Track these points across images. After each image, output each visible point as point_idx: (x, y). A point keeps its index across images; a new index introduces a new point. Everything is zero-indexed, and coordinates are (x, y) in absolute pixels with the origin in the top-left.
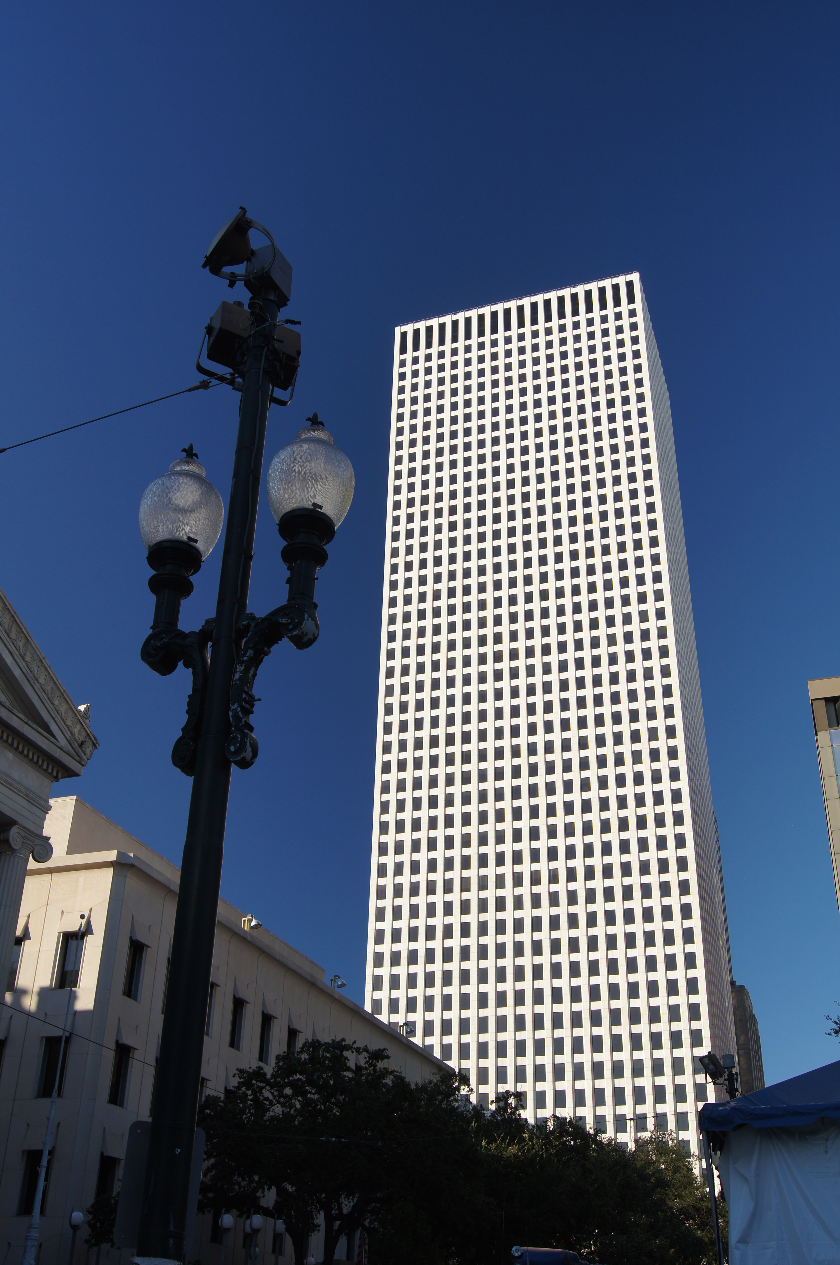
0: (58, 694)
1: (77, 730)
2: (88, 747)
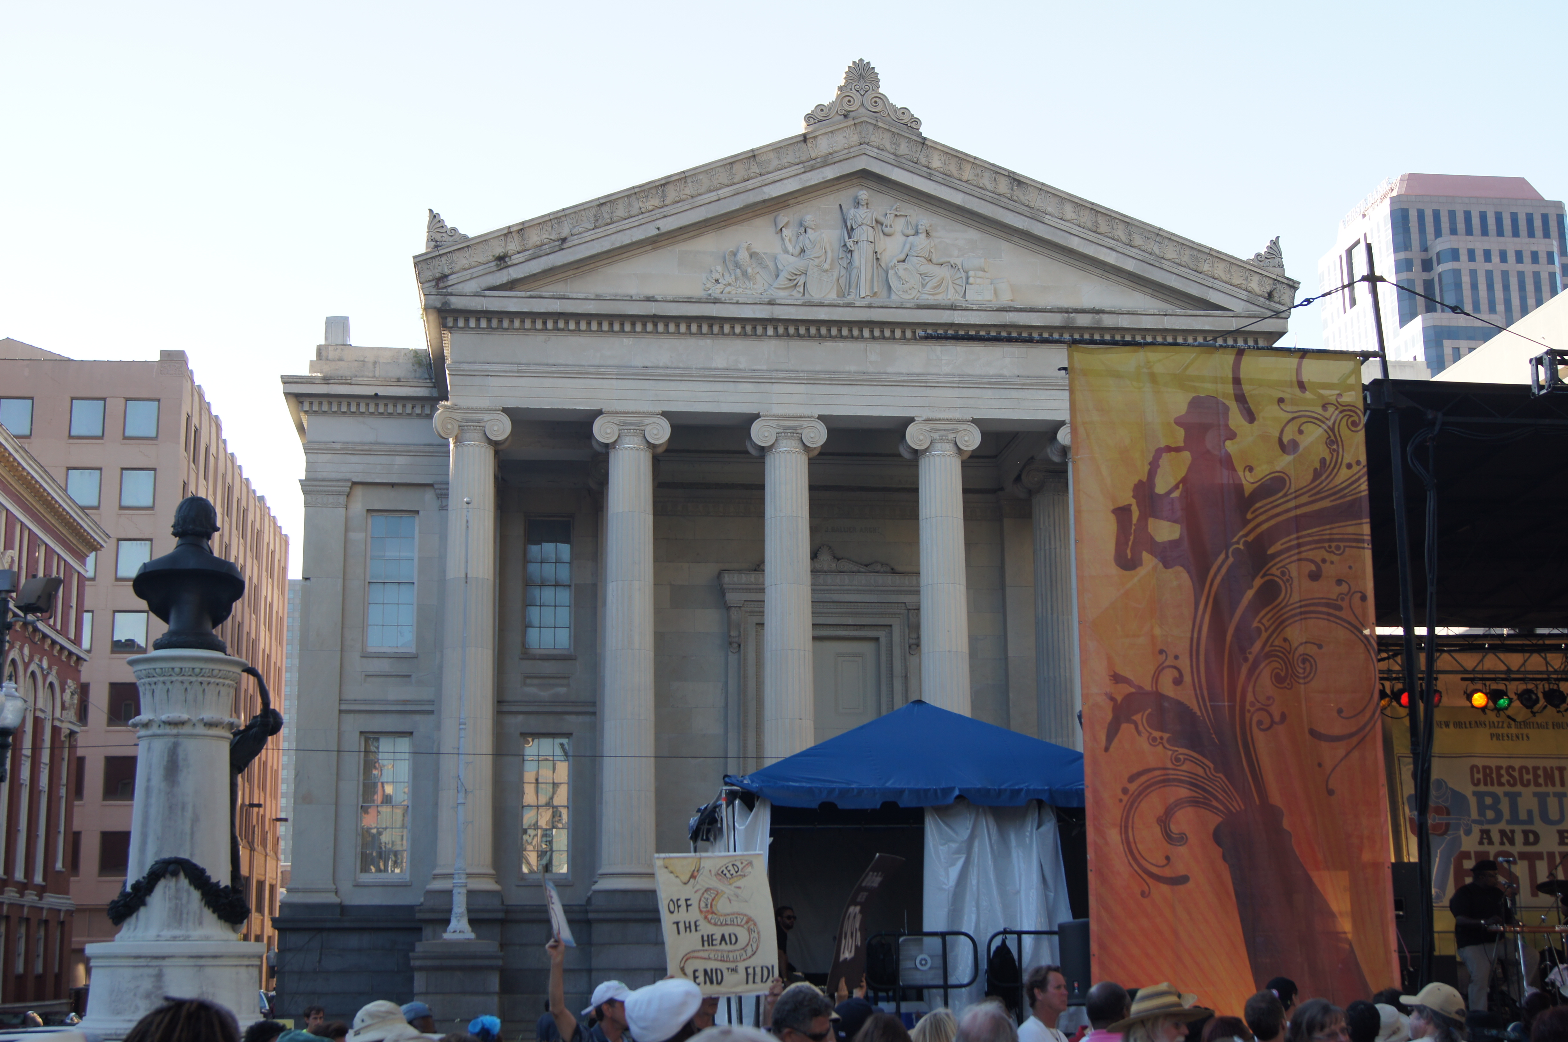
1: (1254, 284)
2: (1283, 293)
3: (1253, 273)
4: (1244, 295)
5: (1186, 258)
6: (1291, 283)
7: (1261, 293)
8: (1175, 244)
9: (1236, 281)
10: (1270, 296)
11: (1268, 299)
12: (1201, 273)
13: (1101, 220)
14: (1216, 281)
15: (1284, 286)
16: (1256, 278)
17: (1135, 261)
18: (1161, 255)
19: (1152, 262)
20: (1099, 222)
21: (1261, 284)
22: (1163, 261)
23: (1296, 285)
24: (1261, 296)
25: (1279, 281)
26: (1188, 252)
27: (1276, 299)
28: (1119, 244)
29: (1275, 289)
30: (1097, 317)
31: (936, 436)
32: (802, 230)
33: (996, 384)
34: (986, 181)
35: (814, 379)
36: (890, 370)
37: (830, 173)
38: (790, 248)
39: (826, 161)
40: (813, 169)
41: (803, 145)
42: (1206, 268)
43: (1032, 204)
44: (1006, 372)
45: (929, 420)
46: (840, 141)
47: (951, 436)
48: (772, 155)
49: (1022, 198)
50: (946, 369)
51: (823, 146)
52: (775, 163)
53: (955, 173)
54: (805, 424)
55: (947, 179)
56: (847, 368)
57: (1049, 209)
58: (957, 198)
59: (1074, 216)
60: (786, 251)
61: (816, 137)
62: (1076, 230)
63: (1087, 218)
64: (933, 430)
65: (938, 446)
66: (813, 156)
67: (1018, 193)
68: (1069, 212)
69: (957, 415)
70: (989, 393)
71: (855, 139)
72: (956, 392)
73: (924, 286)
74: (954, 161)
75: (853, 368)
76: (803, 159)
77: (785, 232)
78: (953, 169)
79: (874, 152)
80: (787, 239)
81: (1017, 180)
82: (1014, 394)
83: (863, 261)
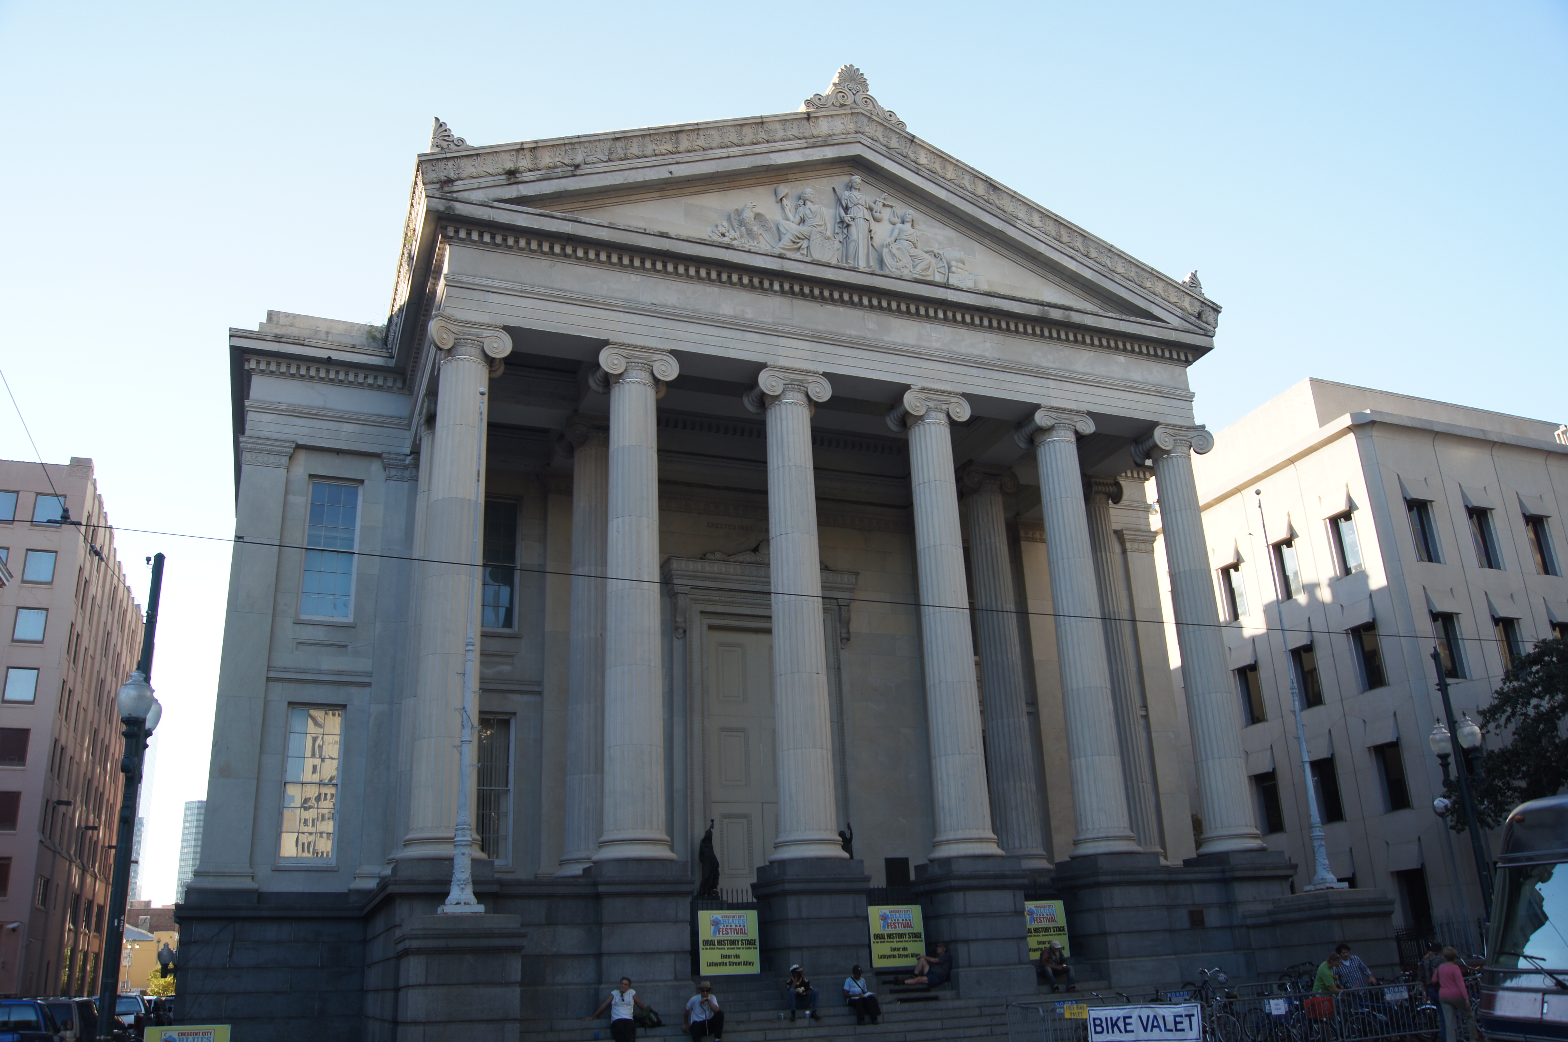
0: (1147, 275)
1: (1186, 303)
2: (1209, 315)
3: (1185, 295)
4: (1179, 312)
5: (1132, 275)
6: (1215, 307)
7: (1192, 312)
8: (1123, 261)
9: (1173, 300)
10: (1199, 316)
11: (1197, 318)
12: (1144, 288)
13: (1064, 232)
14: (1156, 297)
15: (1210, 309)
16: (1187, 299)
17: (1092, 271)
18: (1113, 268)
19: (1105, 274)
20: (1062, 232)
21: (1191, 305)
22: (1114, 274)
23: (1219, 309)
24: (1192, 315)
25: (1206, 304)
26: (1134, 269)
27: (1204, 319)
28: (1079, 254)
29: (1203, 311)
30: (1067, 312)
31: (931, 405)
32: (801, 202)
33: (980, 364)
34: (966, 182)
35: (817, 338)
36: (886, 338)
37: (830, 153)
38: (791, 216)
39: (826, 143)
40: (814, 146)
41: (805, 122)
42: (1148, 285)
43: (1006, 209)
44: (987, 354)
45: (924, 389)
46: (838, 126)
47: (944, 407)
48: (778, 126)
49: (997, 202)
50: (937, 345)
51: (823, 127)
52: (780, 134)
53: (940, 171)
54: (810, 379)
55: (932, 176)
56: (848, 332)
57: (1021, 215)
58: (942, 194)
59: (1040, 224)
60: (788, 220)
61: (817, 117)
62: (1042, 237)
63: (1051, 228)
64: (927, 399)
65: (933, 414)
66: (815, 133)
67: (994, 197)
68: (1036, 220)
69: (948, 387)
70: (974, 371)
71: (851, 127)
72: (946, 367)
73: (914, 267)
74: (938, 160)
75: (853, 333)
76: (807, 135)
77: (785, 201)
78: (937, 167)
79: (868, 142)
80: (787, 209)
81: (993, 186)
82: (996, 375)
83: (861, 236)
